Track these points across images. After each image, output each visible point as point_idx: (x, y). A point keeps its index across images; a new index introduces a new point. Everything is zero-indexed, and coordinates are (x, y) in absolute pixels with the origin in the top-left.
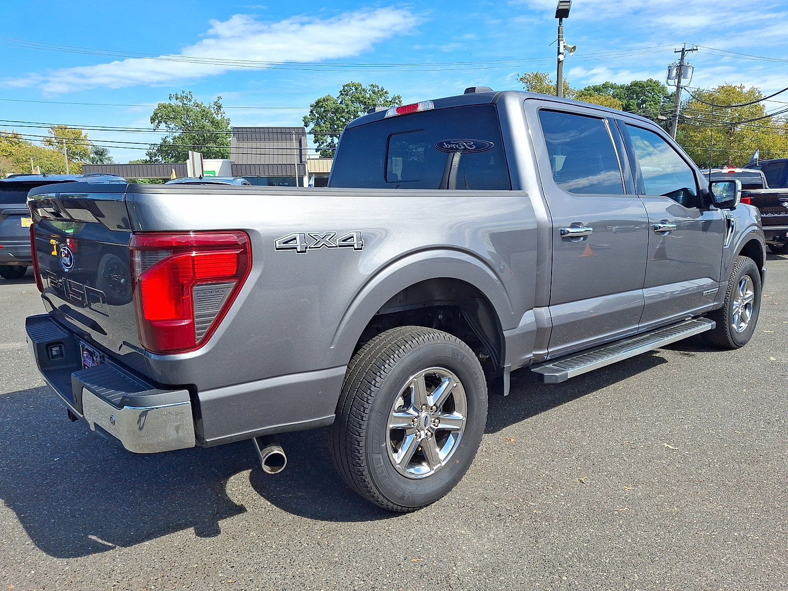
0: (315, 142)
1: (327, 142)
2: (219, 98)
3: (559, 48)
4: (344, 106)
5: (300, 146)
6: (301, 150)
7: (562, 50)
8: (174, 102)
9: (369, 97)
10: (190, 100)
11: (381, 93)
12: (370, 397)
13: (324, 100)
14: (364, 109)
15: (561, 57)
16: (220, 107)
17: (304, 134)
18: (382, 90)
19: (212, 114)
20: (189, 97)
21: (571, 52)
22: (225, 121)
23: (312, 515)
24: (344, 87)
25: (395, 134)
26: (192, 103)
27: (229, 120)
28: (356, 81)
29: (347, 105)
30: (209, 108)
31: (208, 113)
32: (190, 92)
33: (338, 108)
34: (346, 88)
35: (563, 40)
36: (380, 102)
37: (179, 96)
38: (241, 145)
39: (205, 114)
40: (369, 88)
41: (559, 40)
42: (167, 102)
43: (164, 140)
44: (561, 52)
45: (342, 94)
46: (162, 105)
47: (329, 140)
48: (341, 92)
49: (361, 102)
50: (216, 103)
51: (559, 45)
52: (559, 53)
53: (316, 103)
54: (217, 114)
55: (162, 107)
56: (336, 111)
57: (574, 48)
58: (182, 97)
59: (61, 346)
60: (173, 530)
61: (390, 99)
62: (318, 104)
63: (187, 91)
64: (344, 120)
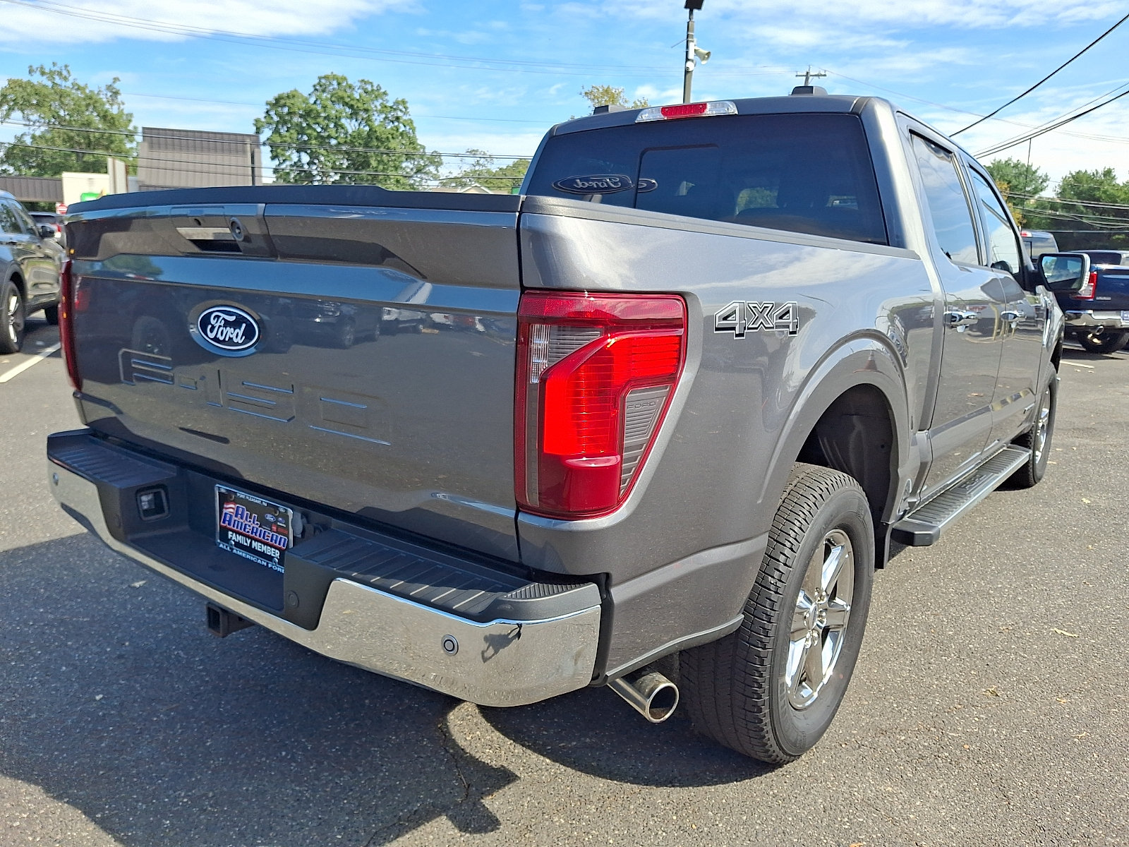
0: (273, 158)
1: (291, 160)
2: (116, 80)
3: (687, 53)
4: (319, 108)
5: (253, 162)
6: (253, 168)
7: (691, 56)
8: (37, 79)
9: (358, 97)
10: (66, 79)
11: (376, 93)
12: (779, 584)
13: (288, 97)
14: (351, 114)
15: (689, 64)
16: (116, 93)
17: (257, 144)
18: (379, 88)
19: (103, 104)
20: (65, 73)
21: (704, 59)
22: (125, 117)
23: (634, 778)
24: (320, 78)
25: (651, 149)
26: (69, 84)
27: (131, 115)
28: (339, 73)
29: (325, 107)
30: (98, 94)
31: (96, 102)
32: (66, 66)
33: (311, 111)
34: (323, 81)
35: (693, 41)
36: (376, 106)
37: (47, 70)
38: (155, 155)
39: (92, 101)
40: (359, 84)
41: (687, 41)
42: (25, 77)
43: (19, 139)
44: (690, 57)
45: (316, 90)
46: (15, 82)
47: (295, 157)
48: (314, 86)
49: (346, 104)
50: (109, 87)
51: (687, 47)
52: (687, 59)
53: (276, 100)
54: (111, 105)
55: (14, 84)
56: (307, 114)
57: (708, 54)
58: (52, 73)
59: (159, 492)
60: (411, 824)
61: (390, 104)
62: (277, 102)
63: (60, 64)
64: (319, 130)
